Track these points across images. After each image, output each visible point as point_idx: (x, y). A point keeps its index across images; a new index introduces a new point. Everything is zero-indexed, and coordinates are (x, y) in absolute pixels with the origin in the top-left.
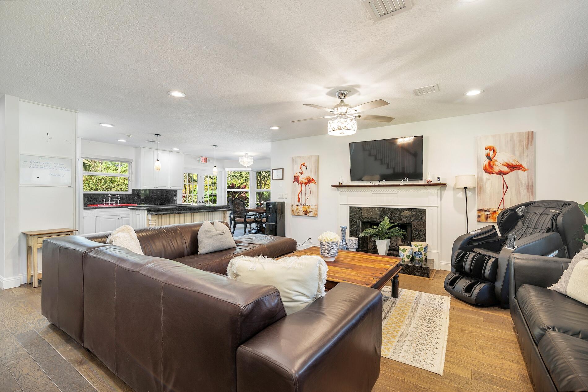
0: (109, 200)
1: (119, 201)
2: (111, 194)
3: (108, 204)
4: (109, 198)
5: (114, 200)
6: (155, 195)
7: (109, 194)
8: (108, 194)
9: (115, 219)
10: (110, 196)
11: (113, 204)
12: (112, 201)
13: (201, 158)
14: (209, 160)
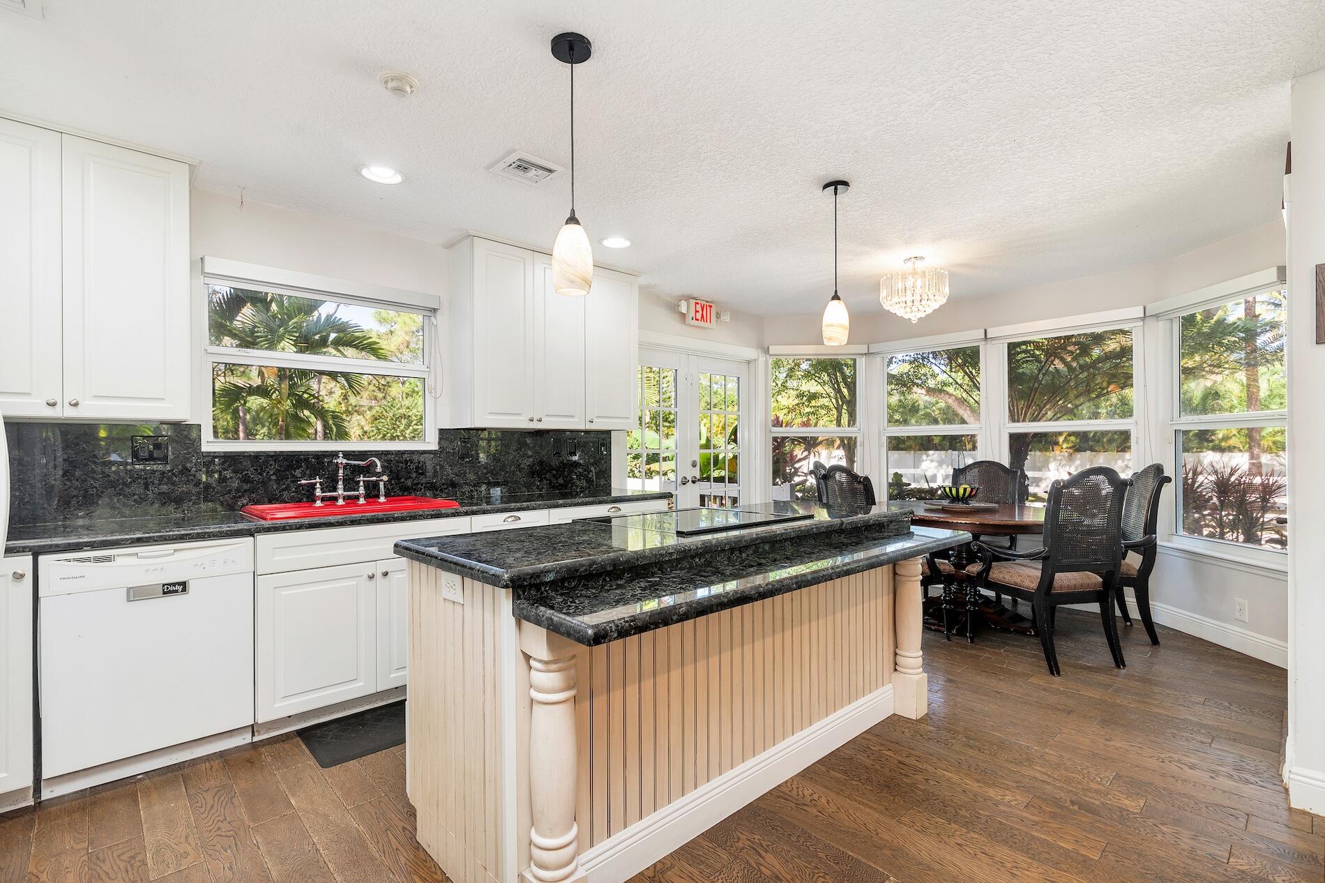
0: (341, 483)
1: (382, 484)
2: (347, 455)
3: (335, 499)
4: (341, 471)
5: (362, 478)
6: (530, 453)
7: (341, 455)
8: (334, 454)
9: (353, 582)
10: (345, 461)
11: (357, 498)
12: (350, 484)
13: (692, 302)
14: (718, 315)
